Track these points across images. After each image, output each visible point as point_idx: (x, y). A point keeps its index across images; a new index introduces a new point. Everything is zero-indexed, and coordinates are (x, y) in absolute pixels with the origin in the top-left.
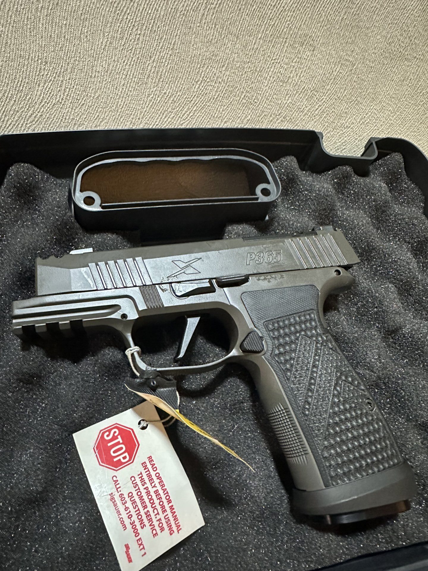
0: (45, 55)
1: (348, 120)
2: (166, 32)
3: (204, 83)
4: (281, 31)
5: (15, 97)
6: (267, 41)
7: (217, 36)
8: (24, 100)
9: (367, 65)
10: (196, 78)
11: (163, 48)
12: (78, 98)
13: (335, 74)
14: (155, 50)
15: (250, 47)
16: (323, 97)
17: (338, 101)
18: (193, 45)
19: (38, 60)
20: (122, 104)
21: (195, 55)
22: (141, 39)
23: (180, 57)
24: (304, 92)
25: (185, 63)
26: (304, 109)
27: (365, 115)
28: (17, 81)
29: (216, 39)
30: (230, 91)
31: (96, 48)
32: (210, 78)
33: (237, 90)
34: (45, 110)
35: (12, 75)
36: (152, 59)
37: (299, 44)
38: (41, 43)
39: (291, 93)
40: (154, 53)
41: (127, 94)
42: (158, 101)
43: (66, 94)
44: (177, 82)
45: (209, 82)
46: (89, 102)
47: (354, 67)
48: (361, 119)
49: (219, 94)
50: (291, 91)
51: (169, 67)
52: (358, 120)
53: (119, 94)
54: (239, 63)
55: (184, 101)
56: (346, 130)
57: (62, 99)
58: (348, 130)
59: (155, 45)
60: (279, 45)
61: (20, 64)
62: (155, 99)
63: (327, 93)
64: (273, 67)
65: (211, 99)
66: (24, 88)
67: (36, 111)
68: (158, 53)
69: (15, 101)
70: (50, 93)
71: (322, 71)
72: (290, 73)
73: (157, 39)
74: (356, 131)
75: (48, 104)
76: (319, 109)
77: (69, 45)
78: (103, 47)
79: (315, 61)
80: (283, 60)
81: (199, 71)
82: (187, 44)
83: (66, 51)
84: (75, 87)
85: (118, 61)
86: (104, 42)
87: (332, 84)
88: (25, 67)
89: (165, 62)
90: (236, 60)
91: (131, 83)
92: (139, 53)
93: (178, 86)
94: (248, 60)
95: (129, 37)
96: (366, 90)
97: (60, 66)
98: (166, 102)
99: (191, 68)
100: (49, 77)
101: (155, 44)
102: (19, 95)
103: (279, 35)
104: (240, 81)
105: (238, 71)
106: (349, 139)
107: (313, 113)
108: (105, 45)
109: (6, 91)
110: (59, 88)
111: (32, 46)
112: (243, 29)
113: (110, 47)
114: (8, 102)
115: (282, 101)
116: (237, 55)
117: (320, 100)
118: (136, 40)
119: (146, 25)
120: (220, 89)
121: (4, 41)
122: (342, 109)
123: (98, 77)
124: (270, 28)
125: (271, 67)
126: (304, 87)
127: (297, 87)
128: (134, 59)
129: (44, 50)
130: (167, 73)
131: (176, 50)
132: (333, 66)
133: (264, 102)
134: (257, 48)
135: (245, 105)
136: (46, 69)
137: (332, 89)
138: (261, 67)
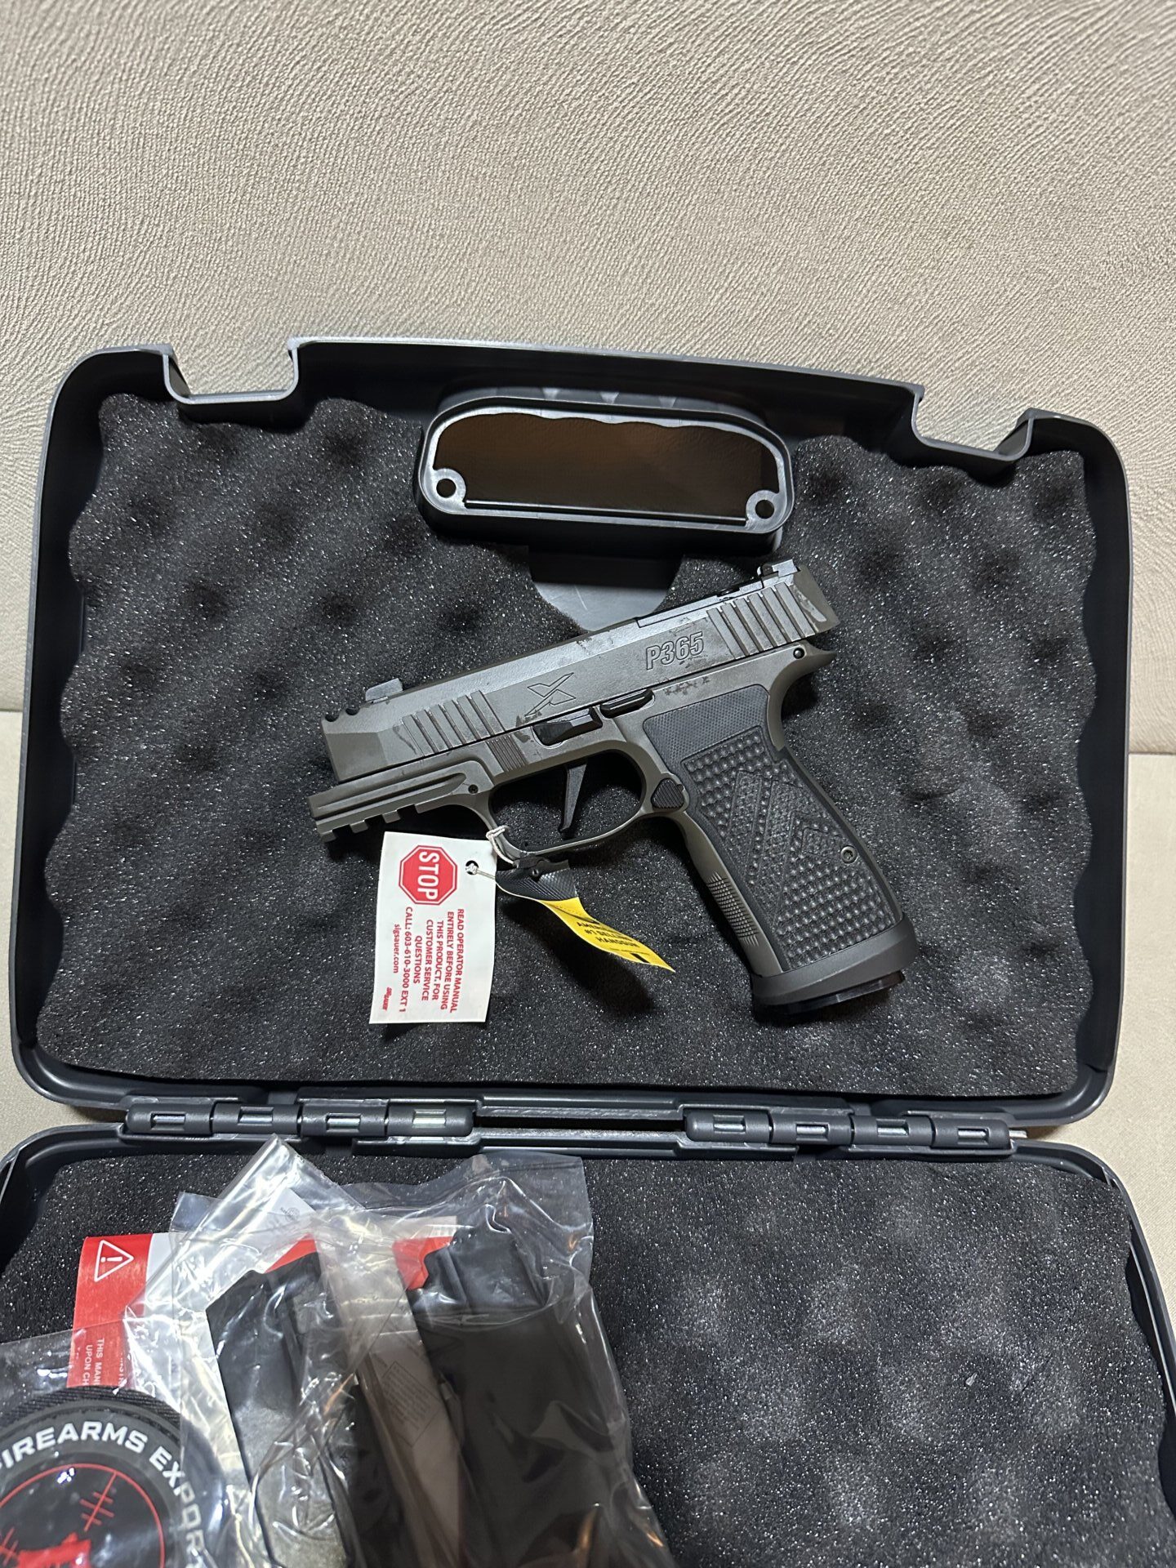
19: (428, 231)
28: (387, 263)
36: (637, 243)
40: (641, 232)
51: (666, 259)
68: (649, 233)
78: (547, 216)
85: (572, 242)
86: (550, 208)
88: (405, 242)
89: (661, 249)
92: (613, 232)
102: (388, 286)
109: (366, 278)
119: (632, 182)
138: (851, 271)
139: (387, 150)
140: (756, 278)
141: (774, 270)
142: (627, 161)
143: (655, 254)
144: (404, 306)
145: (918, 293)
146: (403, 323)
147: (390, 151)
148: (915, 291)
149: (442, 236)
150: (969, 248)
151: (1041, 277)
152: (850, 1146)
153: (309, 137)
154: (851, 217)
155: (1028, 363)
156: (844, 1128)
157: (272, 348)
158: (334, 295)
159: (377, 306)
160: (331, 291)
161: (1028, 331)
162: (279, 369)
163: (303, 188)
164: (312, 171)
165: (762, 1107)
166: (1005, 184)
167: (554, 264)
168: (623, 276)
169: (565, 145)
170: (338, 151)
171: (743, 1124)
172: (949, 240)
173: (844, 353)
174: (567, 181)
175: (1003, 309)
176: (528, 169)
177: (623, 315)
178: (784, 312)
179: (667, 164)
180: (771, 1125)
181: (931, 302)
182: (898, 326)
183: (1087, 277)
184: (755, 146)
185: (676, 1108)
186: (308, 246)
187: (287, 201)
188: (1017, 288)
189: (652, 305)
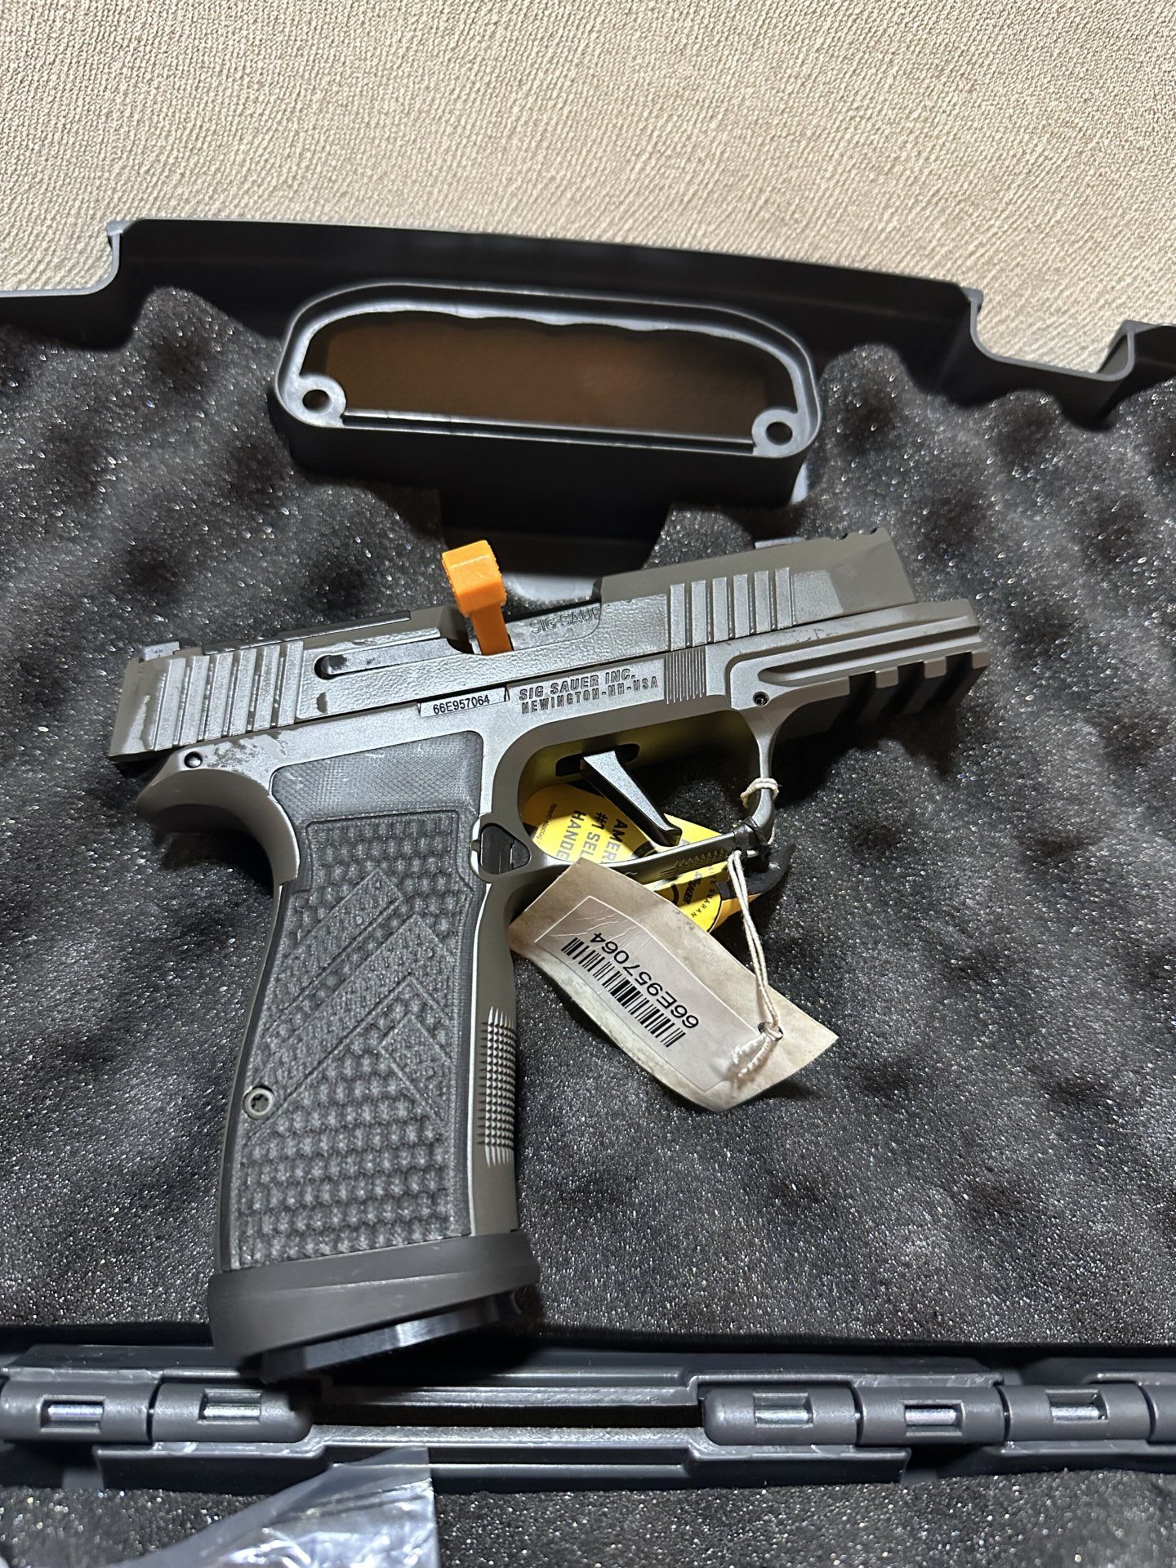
0: (260, 66)
1: (1062, 291)
2: (564, 20)
3: (658, 159)
4: (879, 33)
5: (183, 164)
6: (838, 57)
7: (700, 37)
8: (205, 173)
9: (1126, 141)
10: (636, 145)
11: (555, 60)
12: (334, 178)
13: (1032, 161)
14: (532, 65)
15: (789, 71)
16: (992, 222)
17: (1035, 235)
18: (634, 58)
19: (242, 78)
20: (441, 199)
21: (637, 85)
22: (498, 35)
23: (597, 86)
24: (937, 203)
25: (609, 104)
26: (933, 250)
27: (1114, 283)
28: (190, 125)
29: (697, 46)
30: (726, 185)
31: (384, 53)
32: (675, 148)
33: (746, 183)
34: (252, 201)
35: (180, 110)
36: (525, 88)
37: (928, 69)
38: (251, 36)
39: (898, 203)
40: (529, 73)
41: (455, 175)
42: (532, 199)
43: (303, 165)
44: (584, 153)
45: (670, 157)
46: (359, 190)
47: (1090, 146)
48: (1101, 294)
49: (697, 191)
50: (899, 196)
51: (566, 111)
52: (1093, 296)
53: (434, 173)
54: (756, 113)
55: (602, 201)
56: (1053, 319)
57: (294, 178)
58: (1062, 320)
59: (533, 55)
60: (874, 71)
61: (201, 85)
62: (526, 191)
63: (1002, 211)
64: (852, 130)
65: (673, 202)
66: (206, 144)
67: (231, 202)
68: (541, 74)
69: (183, 175)
70: (266, 161)
71: (992, 150)
72: (901, 149)
73: (539, 36)
74: (1084, 326)
75: (259, 186)
76: (978, 254)
77: (318, 43)
78: (401, 52)
79: (973, 120)
80: (880, 111)
81: (645, 127)
82: (617, 53)
83: (312, 58)
84: (328, 148)
85: (437, 89)
86: (404, 40)
87: (1019, 186)
88: (212, 94)
89: (558, 97)
90: (747, 103)
91: (465, 146)
92: (491, 73)
93: (588, 162)
94: (782, 106)
95: (470, 29)
96: (1120, 211)
97: (294, 96)
98: (554, 204)
99: (625, 119)
100: (267, 121)
101: (535, 50)
102: (192, 162)
103: (873, 43)
104: (755, 160)
105: (754, 132)
106: (1063, 346)
107: (959, 262)
108: (408, 49)
110: (288, 150)
111: (231, 43)
112: (774, 21)
113: (419, 54)
114: (167, 177)
115: (871, 224)
116: (750, 90)
117: (982, 230)
118: (486, 38)
120: (700, 178)
121: (167, 28)
122: (1047, 261)
123: (385, 126)
124: (849, 24)
125: (846, 129)
126: (938, 191)
127: (916, 189)
128: (477, 85)
129: (259, 54)
130: (560, 127)
131: (589, 68)
132: (1027, 137)
133: (820, 222)
134: (810, 75)
135: (768, 227)
136: (261, 99)
137: (1019, 202)
138: (817, 126)
140: (689, 138)
141: (713, 125)
143: (551, 103)
145: (907, 160)
148: (904, 155)
149: (261, 84)
150: (970, 91)
151: (1069, 132)
152: (1002, 1444)
154: (810, 47)
155: (1063, 259)
156: (989, 1409)
158: (120, 174)
159: (179, 191)
161: (1060, 213)
163: (69, 16)
165: (838, 1377)
167: (415, 121)
168: (510, 137)
171: (808, 1409)
172: (943, 79)
175: (1024, 180)
177: (513, 195)
178: (731, 187)
180: (858, 1408)
181: (926, 171)
183: (1130, 133)
185: (685, 1384)
186: (80, 102)
188: (1039, 150)
189: (553, 179)
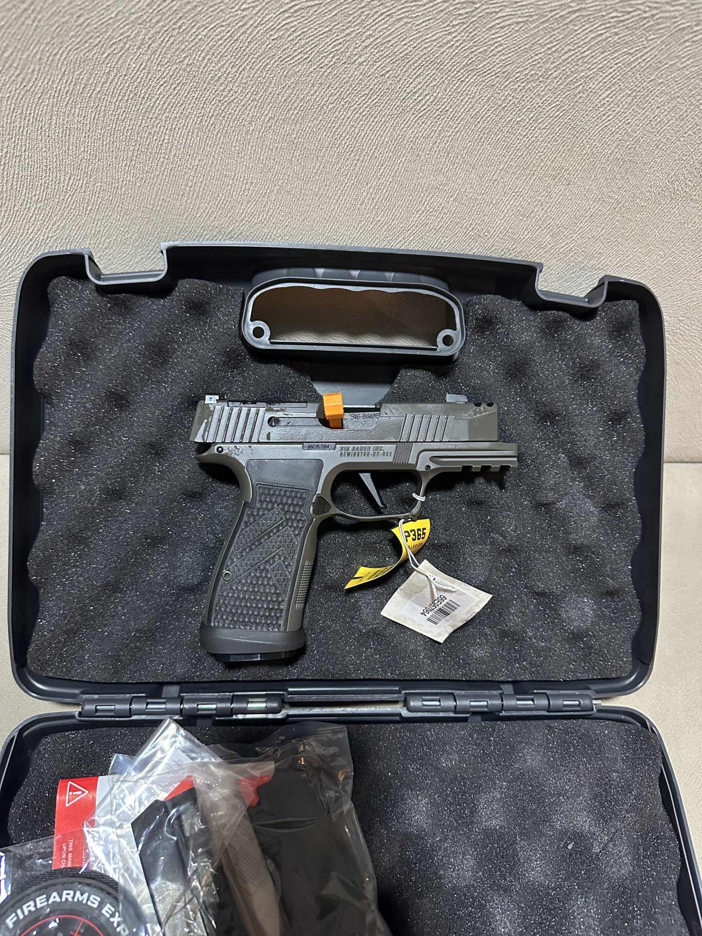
0: (251, 176)
19: (243, 181)
40: (372, 179)
68: (377, 179)
70: (252, 213)
86: (316, 166)
89: (384, 189)
139: (217, 134)
140: (441, 204)
141: (451, 199)
142: (363, 139)
144: (229, 224)
145: (537, 211)
146: (229, 233)
147: (219, 135)
149: (252, 183)
150: (568, 185)
151: (611, 200)
152: (501, 712)
153: (170, 128)
154: (497, 168)
155: (603, 249)
156: (498, 702)
157: (150, 248)
158: (187, 217)
159: (213, 224)
160: (185, 216)
161: (604, 231)
162: (155, 260)
163: (167, 157)
164: (172, 147)
165: (450, 691)
166: (589, 148)
167: (319, 198)
168: (361, 204)
169: (325, 130)
170: (188, 135)
171: (439, 701)
172: (556, 180)
173: (494, 245)
174: (327, 150)
175: (589, 219)
176: (303, 144)
177: (361, 227)
178: (457, 223)
179: (387, 140)
180: (456, 701)
181: (545, 216)
182: (526, 229)
183: (638, 200)
184: (440, 129)
185: (400, 693)
186: (170, 190)
187: (157, 165)
188: (597, 207)
189: (379, 221)
